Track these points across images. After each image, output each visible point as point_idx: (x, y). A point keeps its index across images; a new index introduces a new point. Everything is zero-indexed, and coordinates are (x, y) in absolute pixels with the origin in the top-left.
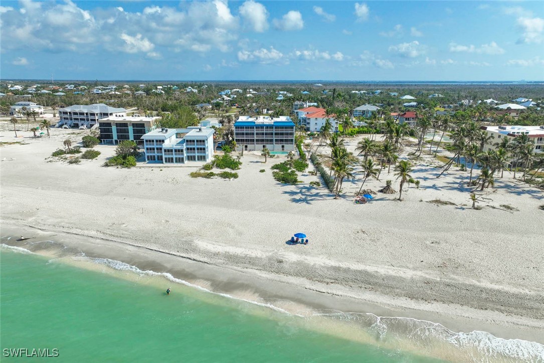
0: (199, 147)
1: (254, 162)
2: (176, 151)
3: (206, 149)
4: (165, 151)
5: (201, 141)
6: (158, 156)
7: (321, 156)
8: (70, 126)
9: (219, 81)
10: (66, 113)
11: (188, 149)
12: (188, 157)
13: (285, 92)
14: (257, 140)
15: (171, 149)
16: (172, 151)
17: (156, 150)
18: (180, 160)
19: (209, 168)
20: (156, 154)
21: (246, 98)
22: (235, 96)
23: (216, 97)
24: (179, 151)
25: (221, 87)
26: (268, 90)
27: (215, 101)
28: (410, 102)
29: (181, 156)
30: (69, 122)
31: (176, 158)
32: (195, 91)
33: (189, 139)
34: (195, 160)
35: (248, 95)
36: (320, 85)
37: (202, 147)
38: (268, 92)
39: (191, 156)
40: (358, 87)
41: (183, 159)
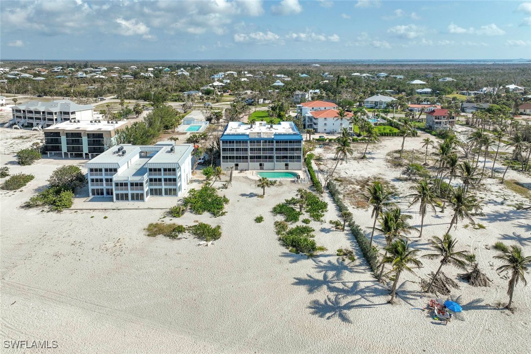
0: (168, 177)
1: (247, 195)
2: (132, 184)
3: (178, 180)
4: (117, 185)
5: (170, 170)
6: (108, 190)
7: (341, 181)
8: (23, 125)
9: (214, 61)
10: (19, 111)
11: (151, 180)
12: (151, 190)
13: (283, 76)
14: (251, 158)
15: (126, 182)
16: (126, 184)
17: (104, 182)
18: (139, 197)
19: (178, 213)
20: (105, 186)
21: (240, 82)
22: (228, 81)
23: (207, 83)
24: (137, 184)
25: (214, 68)
26: (264, 73)
27: (205, 88)
28: (423, 88)
29: (139, 192)
30: (22, 121)
31: (133, 195)
32: (187, 74)
33: (153, 167)
34: (161, 194)
35: (243, 80)
36: (317, 65)
37: (172, 177)
38: (264, 74)
39: (156, 190)
40: (358, 68)
41: (142, 195)
